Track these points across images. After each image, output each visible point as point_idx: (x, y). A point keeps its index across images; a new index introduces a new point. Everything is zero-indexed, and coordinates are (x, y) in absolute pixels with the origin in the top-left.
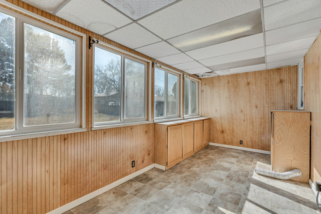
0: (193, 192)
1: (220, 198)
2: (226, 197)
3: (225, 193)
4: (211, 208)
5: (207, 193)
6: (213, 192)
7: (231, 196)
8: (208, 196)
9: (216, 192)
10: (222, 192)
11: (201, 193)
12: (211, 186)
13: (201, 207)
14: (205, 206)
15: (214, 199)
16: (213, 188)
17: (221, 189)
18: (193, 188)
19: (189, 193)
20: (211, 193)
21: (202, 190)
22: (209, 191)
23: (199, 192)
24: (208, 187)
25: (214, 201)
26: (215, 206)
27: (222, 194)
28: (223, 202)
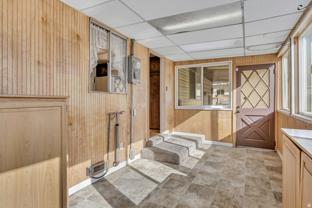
0: (212, 185)
1: (185, 182)
2: (179, 184)
3: (179, 188)
4: (193, 175)
5: (197, 185)
6: (192, 187)
7: (174, 186)
8: (196, 183)
9: (188, 187)
10: (182, 189)
11: (203, 185)
12: (194, 193)
13: (200, 175)
14: (198, 175)
15: (191, 181)
16: (192, 191)
17: (183, 191)
18: (215, 190)
19: (215, 184)
20: (193, 186)
21: (204, 188)
22: (195, 188)
23: (206, 185)
24: (197, 192)
25: (191, 179)
26: (190, 176)
27: (182, 186)
28: (183, 179)
